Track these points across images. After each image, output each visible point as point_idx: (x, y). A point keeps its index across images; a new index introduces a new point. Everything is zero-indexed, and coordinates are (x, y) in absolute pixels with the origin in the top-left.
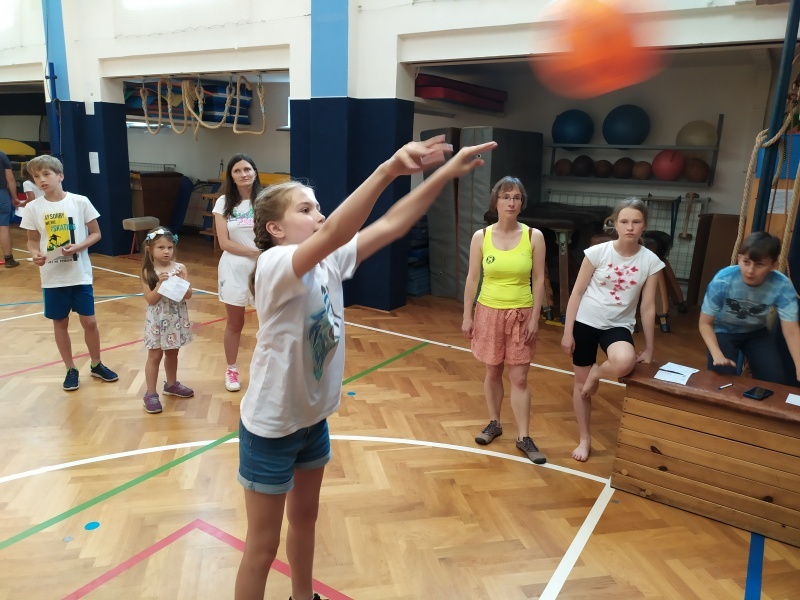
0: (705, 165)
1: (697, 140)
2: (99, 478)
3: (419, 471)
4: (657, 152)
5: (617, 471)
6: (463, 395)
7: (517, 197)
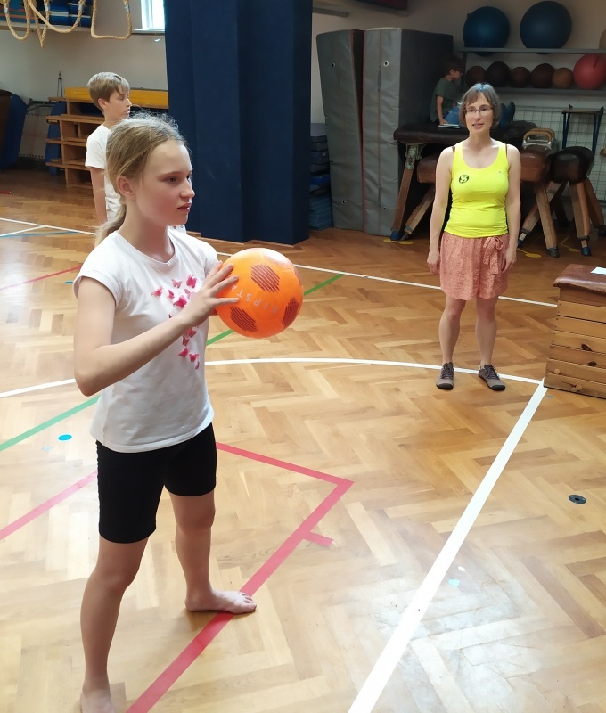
3: (364, 383)
4: (578, 57)
5: (549, 371)
6: (391, 320)
7: (483, 108)
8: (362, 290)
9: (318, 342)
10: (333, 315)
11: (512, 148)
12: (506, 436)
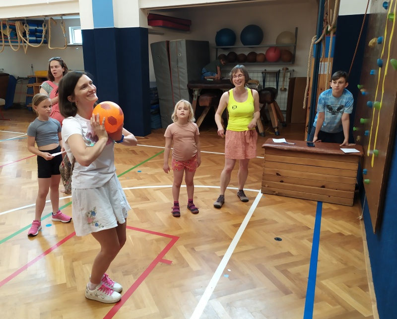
0: (290, 53)
1: (286, 41)
4: (268, 48)
5: (263, 186)
12: (246, 214)
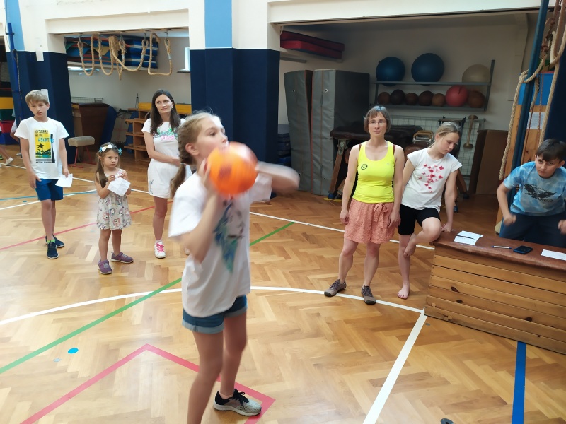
0: (481, 95)
1: (476, 78)
2: (73, 319)
3: (295, 308)
4: (449, 87)
5: (428, 304)
6: (321, 257)
7: (381, 121)
8: (304, 234)
9: (269, 274)
10: (282, 252)
11: (398, 147)
12: (395, 358)
